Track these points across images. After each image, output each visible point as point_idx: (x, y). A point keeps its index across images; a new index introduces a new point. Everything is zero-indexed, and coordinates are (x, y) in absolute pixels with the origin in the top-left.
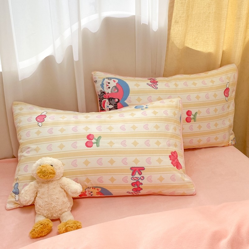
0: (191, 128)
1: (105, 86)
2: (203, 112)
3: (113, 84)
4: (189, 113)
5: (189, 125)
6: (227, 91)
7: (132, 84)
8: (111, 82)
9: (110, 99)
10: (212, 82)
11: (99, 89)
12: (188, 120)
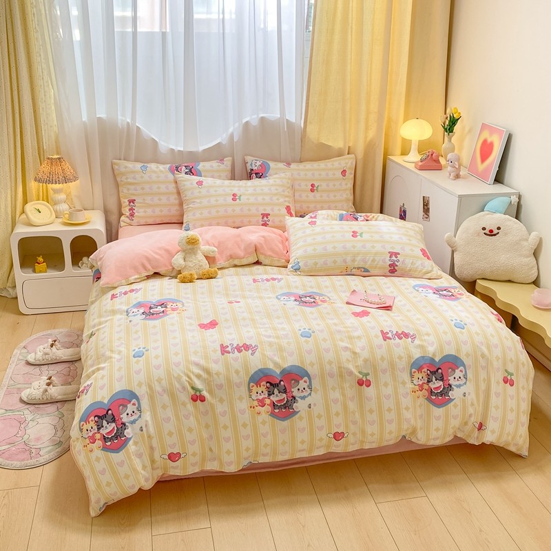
0: (314, 197)
1: (253, 165)
2: (324, 186)
3: (258, 163)
4: (313, 185)
5: (313, 194)
6: (344, 172)
7: (272, 164)
8: (258, 162)
9: (256, 174)
10: (333, 165)
11: (249, 168)
12: (312, 190)
